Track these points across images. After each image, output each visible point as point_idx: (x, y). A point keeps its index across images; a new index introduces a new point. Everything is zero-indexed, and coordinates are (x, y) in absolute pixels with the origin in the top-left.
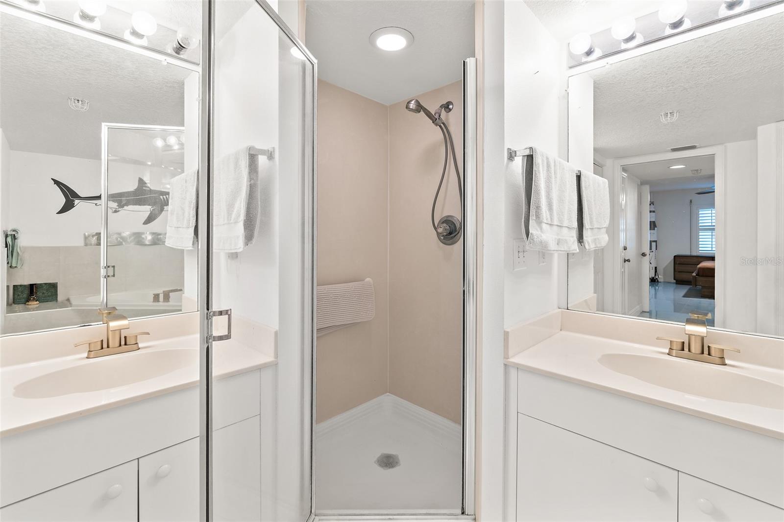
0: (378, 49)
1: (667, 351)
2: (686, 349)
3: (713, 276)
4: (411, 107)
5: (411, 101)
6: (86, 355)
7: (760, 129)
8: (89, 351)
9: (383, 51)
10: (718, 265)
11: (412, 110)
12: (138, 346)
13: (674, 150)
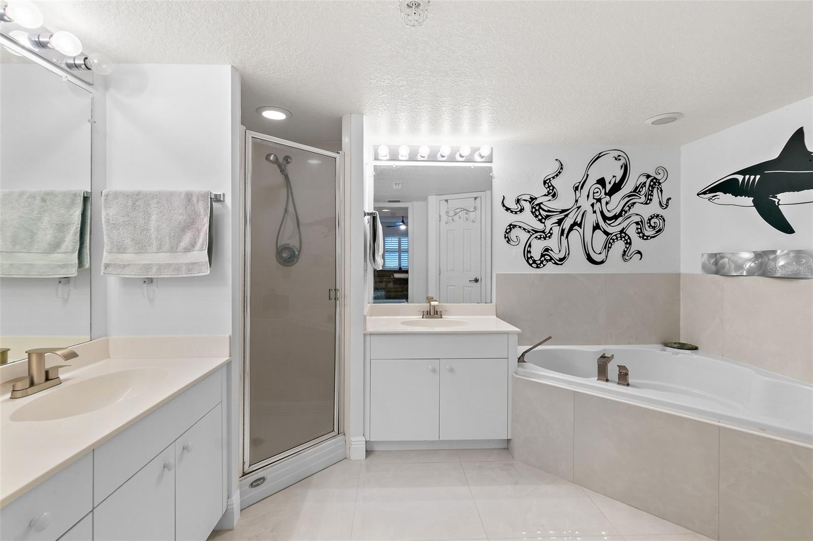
0: (263, 116)
1: (421, 317)
2: (429, 314)
3: (407, 283)
4: (271, 159)
5: (272, 154)
6: (9, 395)
7: (429, 197)
8: (13, 391)
9: (265, 117)
10: (410, 276)
11: (271, 161)
12: (60, 379)
13: (389, 201)
